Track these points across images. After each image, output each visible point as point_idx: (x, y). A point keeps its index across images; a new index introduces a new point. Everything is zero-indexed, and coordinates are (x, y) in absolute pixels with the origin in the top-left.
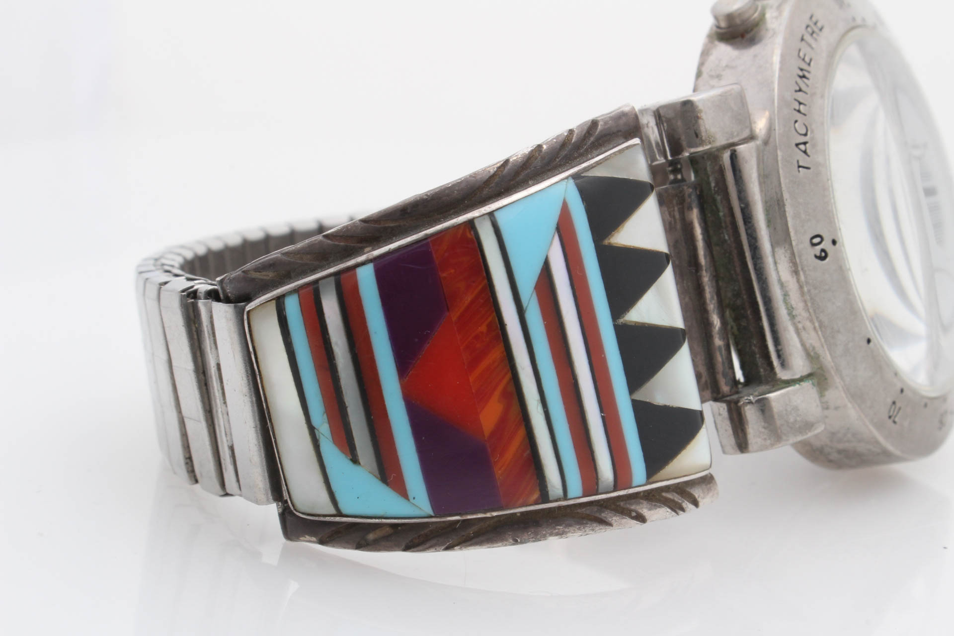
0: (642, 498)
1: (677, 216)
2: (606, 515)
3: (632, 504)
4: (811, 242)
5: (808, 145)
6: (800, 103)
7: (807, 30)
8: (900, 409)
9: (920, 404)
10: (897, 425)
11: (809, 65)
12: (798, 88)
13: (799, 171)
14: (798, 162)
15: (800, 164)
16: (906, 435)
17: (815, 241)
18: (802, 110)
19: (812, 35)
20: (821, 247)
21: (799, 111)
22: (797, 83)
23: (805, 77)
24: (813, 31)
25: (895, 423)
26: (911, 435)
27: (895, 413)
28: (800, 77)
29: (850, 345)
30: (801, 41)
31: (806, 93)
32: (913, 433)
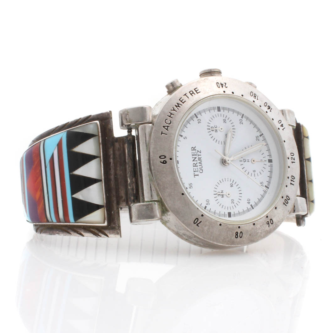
0: (82, 228)
1: (122, 146)
2: (69, 231)
3: (78, 229)
4: (160, 157)
5: (169, 127)
6: (171, 114)
7: (190, 92)
8: (201, 222)
9: (216, 224)
10: (200, 227)
11: (183, 103)
12: (173, 109)
13: (161, 134)
14: (162, 132)
15: (163, 132)
16: (206, 232)
17: (162, 157)
18: (171, 116)
19: (191, 94)
20: (164, 159)
21: (170, 116)
22: (173, 108)
23: (179, 106)
24: (193, 93)
25: (198, 226)
26: (210, 233)
27: (198, 222)
28: (176, 106)
29: (172, 193)
30: (184, 95)
31: (176, 111)
32: (211, 232)
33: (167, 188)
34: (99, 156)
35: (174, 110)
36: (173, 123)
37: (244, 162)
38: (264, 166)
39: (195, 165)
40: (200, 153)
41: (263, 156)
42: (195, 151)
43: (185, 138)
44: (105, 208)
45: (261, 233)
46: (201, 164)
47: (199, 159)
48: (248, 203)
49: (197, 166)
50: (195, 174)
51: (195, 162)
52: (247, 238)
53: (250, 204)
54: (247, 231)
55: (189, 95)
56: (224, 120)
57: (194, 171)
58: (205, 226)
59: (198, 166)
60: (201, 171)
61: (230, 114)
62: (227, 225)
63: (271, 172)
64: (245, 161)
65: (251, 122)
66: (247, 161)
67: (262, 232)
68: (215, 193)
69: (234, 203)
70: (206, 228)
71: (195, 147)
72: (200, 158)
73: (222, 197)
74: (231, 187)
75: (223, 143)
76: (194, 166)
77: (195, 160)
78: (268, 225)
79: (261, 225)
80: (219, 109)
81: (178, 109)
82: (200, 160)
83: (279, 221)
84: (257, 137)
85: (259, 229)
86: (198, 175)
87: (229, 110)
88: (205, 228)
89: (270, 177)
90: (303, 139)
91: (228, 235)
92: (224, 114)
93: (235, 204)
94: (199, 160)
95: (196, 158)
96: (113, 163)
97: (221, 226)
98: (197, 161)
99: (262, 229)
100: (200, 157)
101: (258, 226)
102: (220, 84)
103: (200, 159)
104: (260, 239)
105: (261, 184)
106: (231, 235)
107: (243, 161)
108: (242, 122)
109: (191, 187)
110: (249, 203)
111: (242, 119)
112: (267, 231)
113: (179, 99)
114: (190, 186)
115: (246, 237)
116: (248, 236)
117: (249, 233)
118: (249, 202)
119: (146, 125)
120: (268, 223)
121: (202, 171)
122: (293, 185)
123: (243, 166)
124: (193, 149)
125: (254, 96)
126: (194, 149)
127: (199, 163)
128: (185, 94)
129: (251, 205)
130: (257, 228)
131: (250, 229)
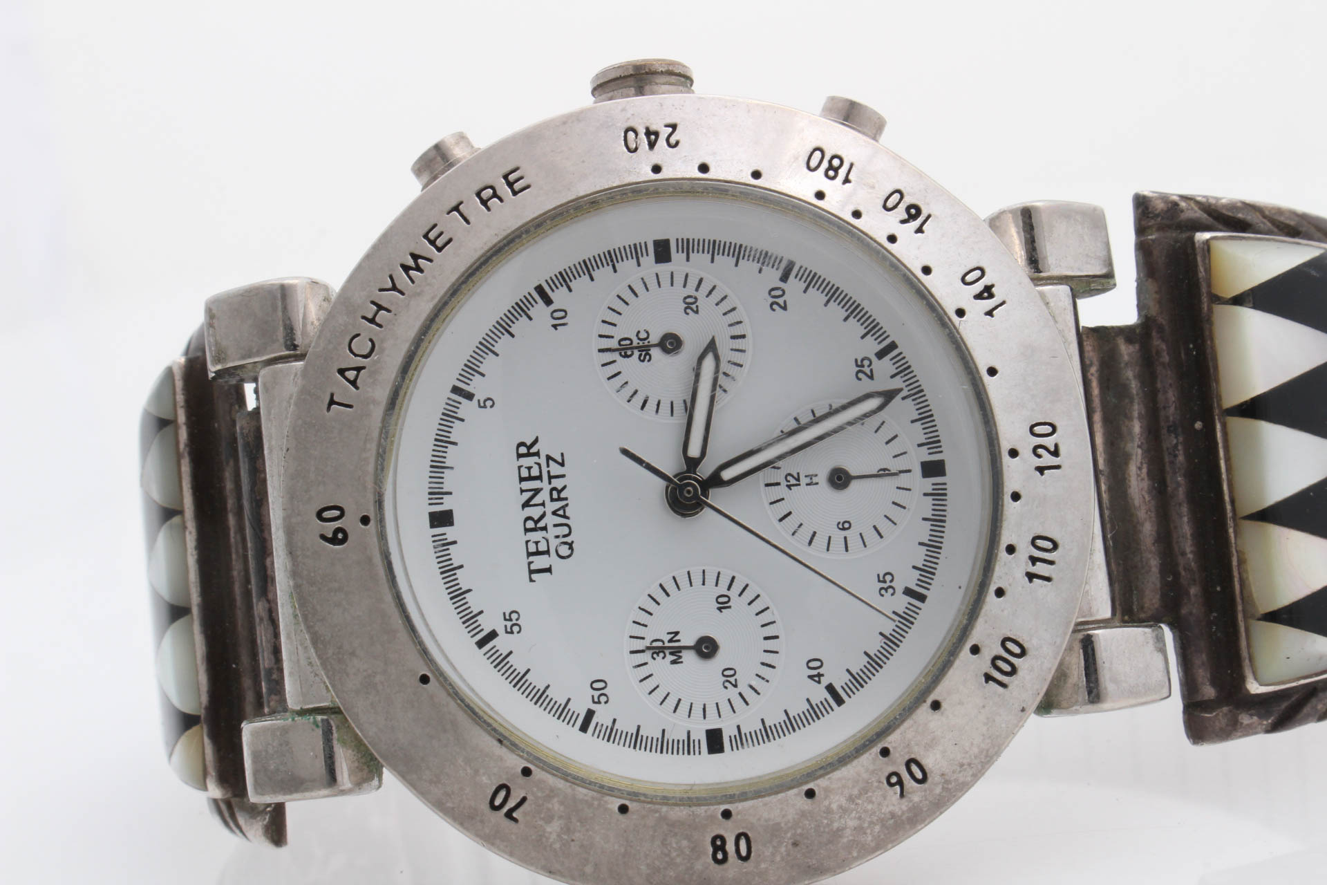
4: (319, 515)
5: (363, 371)
6: (380, 308)
7: (478, 194)
8: (524, 800)
9: (599, 805)
10: (521, 825)
11: (439, 249)
12: (390, 285)
13: (329, 409)
14: (332, 395)
15: (336, 399)
16: (557, 846)
17: (327, 514)
18: (378, 319)
19: (484, 203)
20: (337, 524)
21: (372, 321)
22: (391, 277)
23: (419, 269)
24: (495, 195)
25: (516, 820)
26: (574, 848)
27: (511, 804)
28: (406, 268)
29: (378, 678)
30: (448, 213)
31: (402, 293)
32: (582, 846)
33: (353, 654)
34: (179, 509)
35: (394, 288)
36: (382, 350)
37: (789, 487)
38: (901, 497)
39: (534, 525)
40: (562, 464)
41: (896, 447)
42: (535, 459)
43: (485, 404)
44: (202, 728)
45: (859, 829)
46: (565, 516)
47: (555, 495)
48: (811, 677)
49: (545, 529)
50: (533, 567)
51: (535, 512)
52: (778, 858)
53: (825, 681)
54: (775, 831)
55: (473, 207)
56: (689, 300)
57: (529, 554)
58: (549, 819)
59: (550, 527)
60: (564, 551)
61: (720, 272)
62: (656, 811)
63: (937, 521)
64: (793, 481)
65: (833, 294)
66: (804, 481)
67: (866, 825)
68: (640, 645)
69: (735, 686)
70: (553, 828)
71: (536, 441)
72: (559, 492)
73: (674, 662)
74: (720, 609)
75: (679, 408)
76: (527, 530)
77: (537, 500)
78: (898, 788)
79: (856, 792)
80: (662, 251)
81: (413, 282)
82: (559, 499)
83: (962, 765)
84: (859, 364)
85: (844, 811)
86: (549, 570)
87: (714, 248)
88: (549, 829)
89: (933, 547)
90: (1210, 310)
91: (674, 854)
92: (687, 270)
93: (743, 688)
94: (552, 500)
95: (537, 491)
96: (236, 533)
97: (629, 814)
98: (543, 504)
99: (866, 811)
100: (557, 483)
101: (837, 801)
102: (642, 132)
103: (557, 494)
104: (856, 859)
105: (885, 582)
106: (687, 852)
107: (784, 483)
108: (780, 301)
109: (516, 629)
110: (816, 678)
111: (782, 285)
112: (893, 815)
113: (426, 229)
114: (509, 624)
115: (773, 854)
116: (783, 849)
117: (789, 835)
118: (820, 675)
119: (280, 366)
120: (894, 780)
121: (571, 548)
122: (1048, 579)
123: (782, 509)
124: (523, 450)
125: (831, 167)
126: (527, 449)
127: (554, 513)
128: (454, 204)
129: (830, 689)
130: (829, 811)
131: (790, 817)
